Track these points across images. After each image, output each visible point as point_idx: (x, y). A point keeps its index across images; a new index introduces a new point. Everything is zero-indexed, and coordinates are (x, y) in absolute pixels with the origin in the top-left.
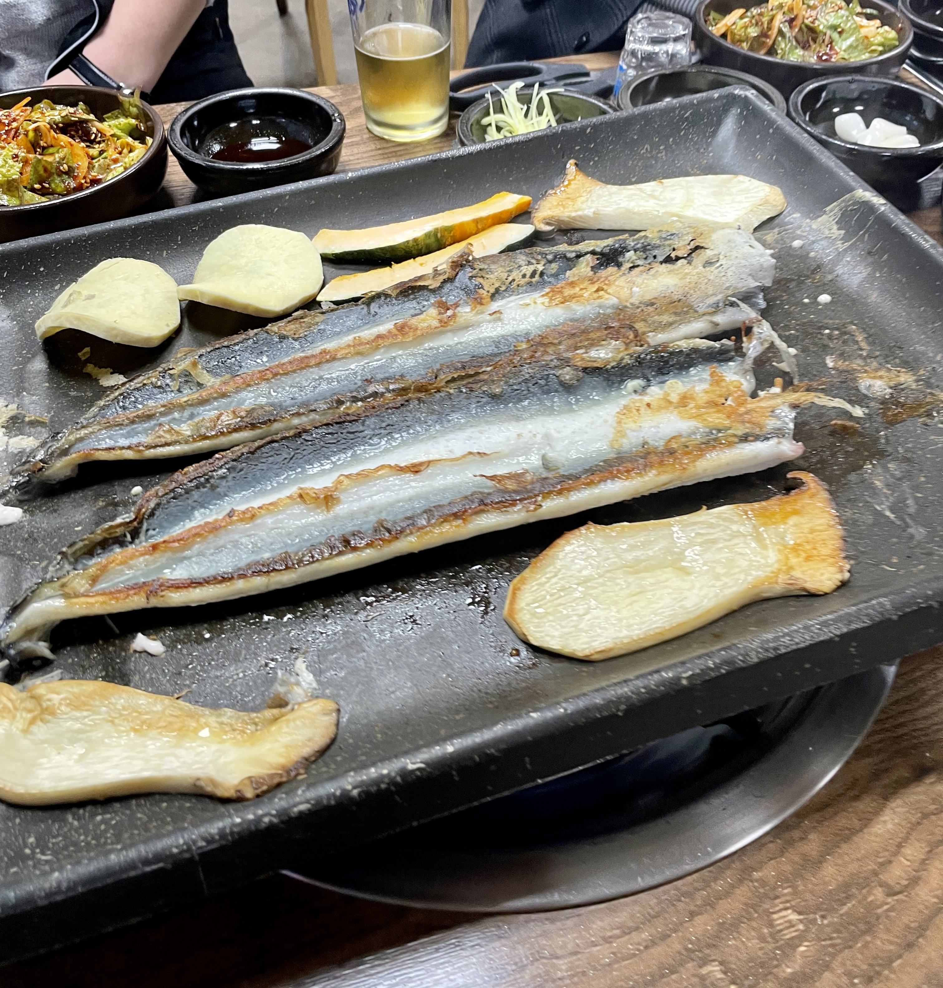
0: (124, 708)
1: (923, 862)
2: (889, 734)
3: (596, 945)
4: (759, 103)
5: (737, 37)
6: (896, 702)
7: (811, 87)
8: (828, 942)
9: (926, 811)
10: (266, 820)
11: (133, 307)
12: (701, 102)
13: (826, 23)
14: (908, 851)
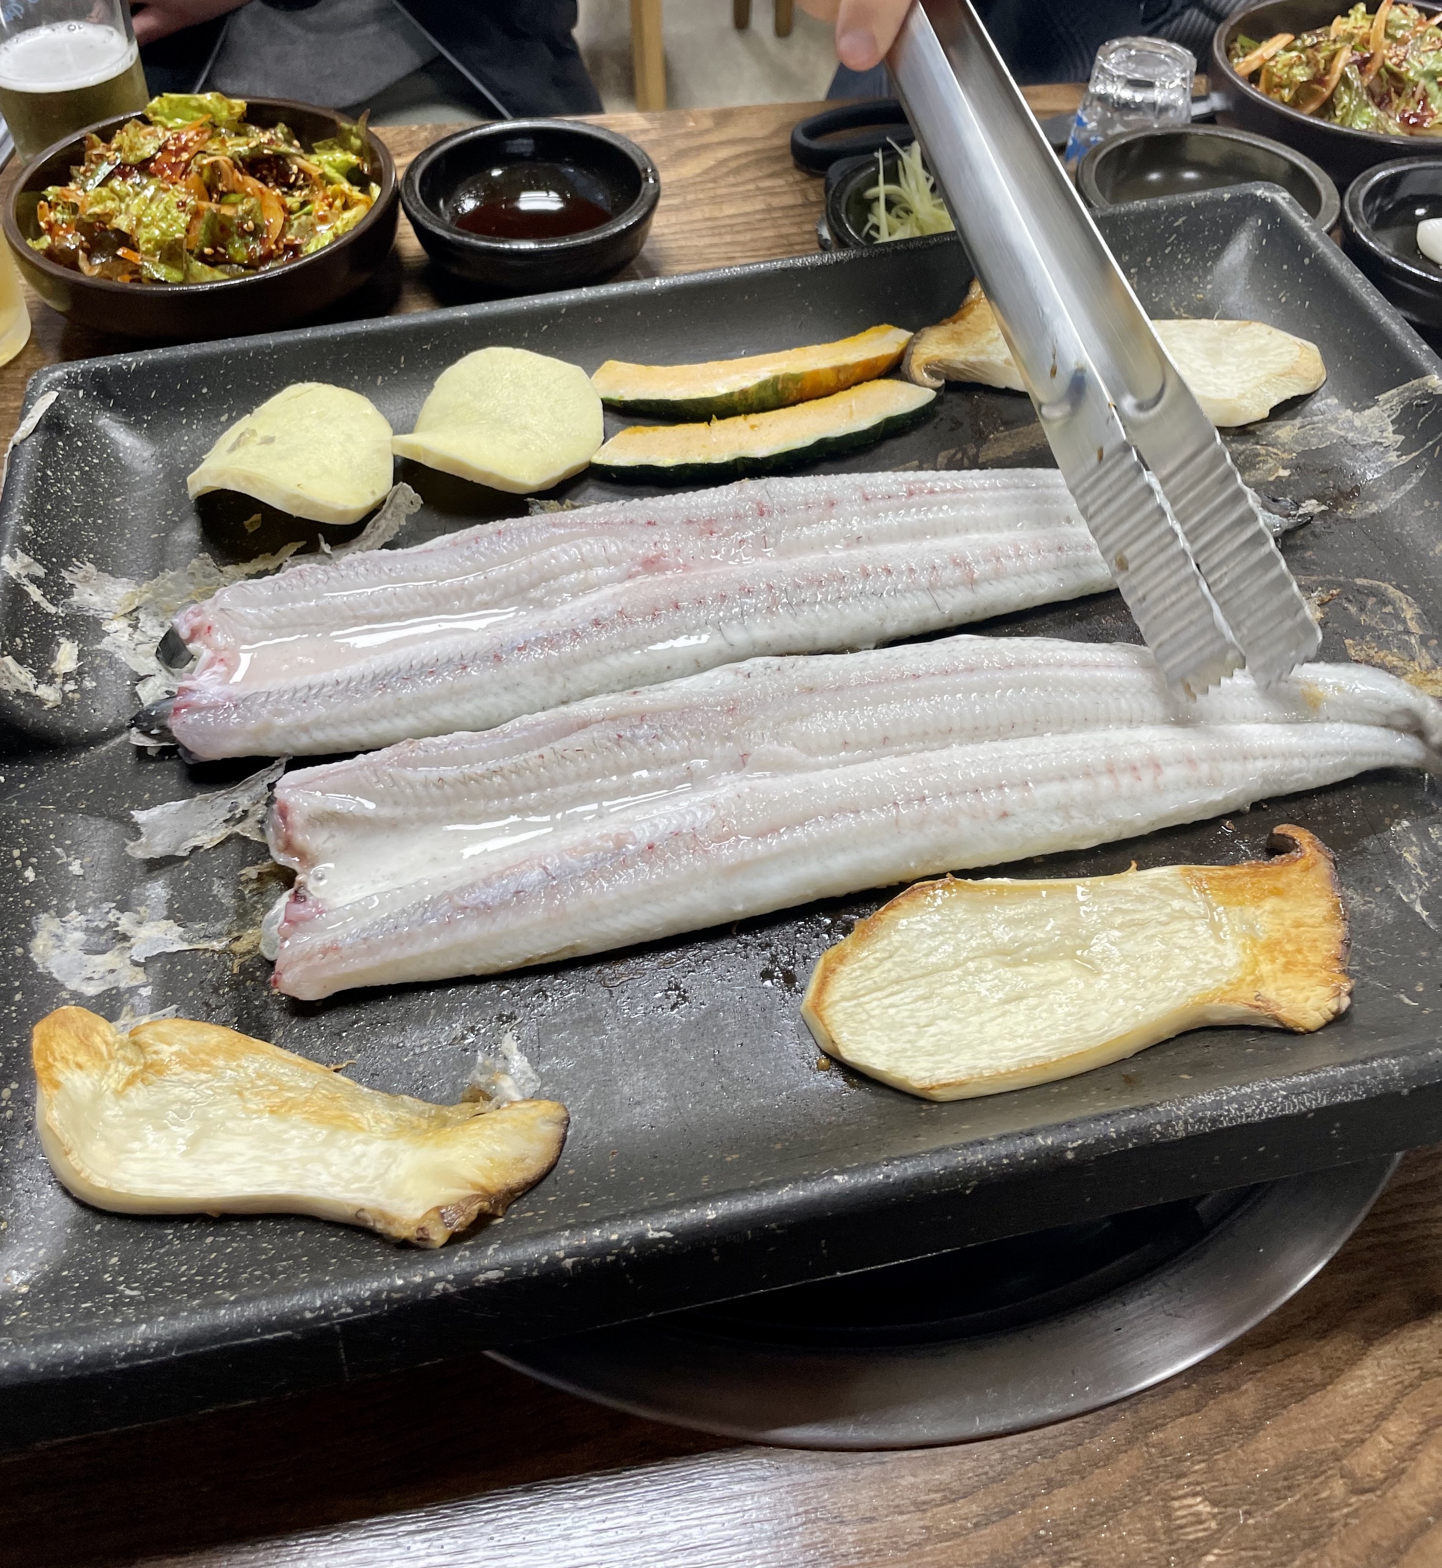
0: (260, 1077)
1: (1413, 1446)
2: (1384, 1239)
3: (901, 1513)
4: (1294, 215)
5: (1277, 80)
6: (1402, 1189)
7: (1382, 174)
8: (1251, 1553)
9: (1428, 1367)
10: (439, 1286)
11: (326, 462)
12: (1203, 206)
13: (1419, 67)
14: (1392, 1426)
